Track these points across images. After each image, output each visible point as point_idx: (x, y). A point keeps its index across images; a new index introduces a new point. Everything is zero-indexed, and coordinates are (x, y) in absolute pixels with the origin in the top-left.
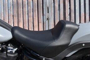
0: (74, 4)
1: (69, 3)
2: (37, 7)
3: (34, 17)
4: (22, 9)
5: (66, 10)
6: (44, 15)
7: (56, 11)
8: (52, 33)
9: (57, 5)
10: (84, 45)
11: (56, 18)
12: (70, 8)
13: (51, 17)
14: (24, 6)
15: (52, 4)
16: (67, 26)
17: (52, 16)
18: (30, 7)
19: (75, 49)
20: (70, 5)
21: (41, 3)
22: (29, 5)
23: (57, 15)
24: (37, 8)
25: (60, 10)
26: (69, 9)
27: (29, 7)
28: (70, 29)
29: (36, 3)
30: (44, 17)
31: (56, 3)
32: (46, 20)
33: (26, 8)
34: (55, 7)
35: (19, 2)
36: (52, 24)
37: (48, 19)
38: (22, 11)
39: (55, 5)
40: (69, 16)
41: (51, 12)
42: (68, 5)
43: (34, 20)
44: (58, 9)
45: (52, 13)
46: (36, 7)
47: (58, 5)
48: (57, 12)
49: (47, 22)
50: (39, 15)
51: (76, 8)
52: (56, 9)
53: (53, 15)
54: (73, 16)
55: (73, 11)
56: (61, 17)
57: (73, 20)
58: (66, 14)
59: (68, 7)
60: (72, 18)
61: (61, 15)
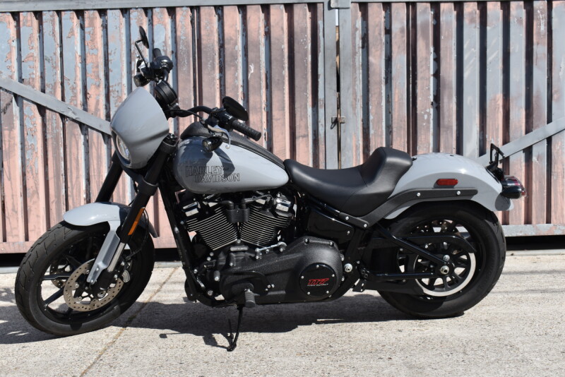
0: (454, 55)
1: (432, 49)
2: (286, 65)
3: (275, 113)
4: (217, 75)
5: (419, 82)
6: (321, 103)
7: (373, 88)
8: (362, 174)
9: (377, 60)
10: (419, 194)
11: (371, 117)
12: (437, 75)
13: (351, 115)
14: (227, 59)
15: (354, 54)
16: (390, 160)
17: (354, 108)
18: (258, 68)
19: (403, 203)
20: (437, 60)
21: (306, 50)
22: (251, 55)
23: (380, 103)
24: (286, 73)
25: (394, 82)
26: (432, 78)
27: (252, 68)
28: (393, 165)
29: (285, 46)
30: (321, 111)
31: (372, 50)
32: (329, 124)
33: (236, 70)
34: (371, 69)
35: (204, 42)
36: (353, 144)
37: (336, 122)
38: (218, 82)
39: (371, 59)
40: (431, 111)
41: (351, 90)
42: (427, 59)
43: (275, 123)
44: (383, 75)
45: (355, 93)
46: (283, 68)
47: (383, 57)
48: (378, 90)
49: (332, 134)
50: (297, 105)
51: (466, 74)
52: (372, 79)
53: (360, 104)
54: (450, 110)
55: (451, 88)
56: (395, 115)
57: (450, 128)
58: (419, 99)
59: (429, 68)
60: (446, 119)
61: (395, 106)
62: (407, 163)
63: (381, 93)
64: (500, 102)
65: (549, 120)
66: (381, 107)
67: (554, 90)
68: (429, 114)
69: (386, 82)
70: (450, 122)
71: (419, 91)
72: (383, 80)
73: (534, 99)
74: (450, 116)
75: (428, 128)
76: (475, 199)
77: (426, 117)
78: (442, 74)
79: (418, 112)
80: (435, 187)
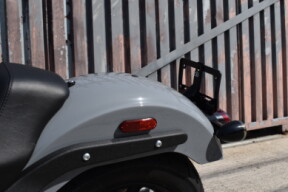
0: (83, 1)
5: (55, 22)
10: (87, 156)
11: (11, 53)
12: (70, 16)
20: (70, 4)
23: (18, 40)
25: (31, 21)
26: (65, 20)
40: (66, 48)
44: (21, 14)
48: (16, 27)
51: (95, 17)
54: (82, 47)
55: (82, 28)
56: (34, 50)
57: (83, 62)
58: (55, 37)
59: (62, 10)
60: (80, 55)
61: (34, 43)
62: (59, 91)
63: (19, 31)
64: (122, 42)
65: (159, 57)
66: (20, 43)
67: (161, 32)
68: (64, 51)
69: (24, 21)
70: (83, 57)
71: (54, 29)
72: (21, 20)
73: (148, 40)
74: (83, 52)
75: (64, 62)
76: (180, 149)
77: (62, 53)
78: (74, 16)
79: (55, 48)
80: (117, 136)
